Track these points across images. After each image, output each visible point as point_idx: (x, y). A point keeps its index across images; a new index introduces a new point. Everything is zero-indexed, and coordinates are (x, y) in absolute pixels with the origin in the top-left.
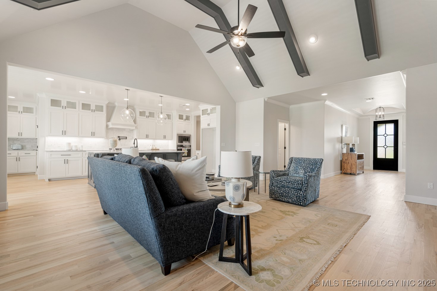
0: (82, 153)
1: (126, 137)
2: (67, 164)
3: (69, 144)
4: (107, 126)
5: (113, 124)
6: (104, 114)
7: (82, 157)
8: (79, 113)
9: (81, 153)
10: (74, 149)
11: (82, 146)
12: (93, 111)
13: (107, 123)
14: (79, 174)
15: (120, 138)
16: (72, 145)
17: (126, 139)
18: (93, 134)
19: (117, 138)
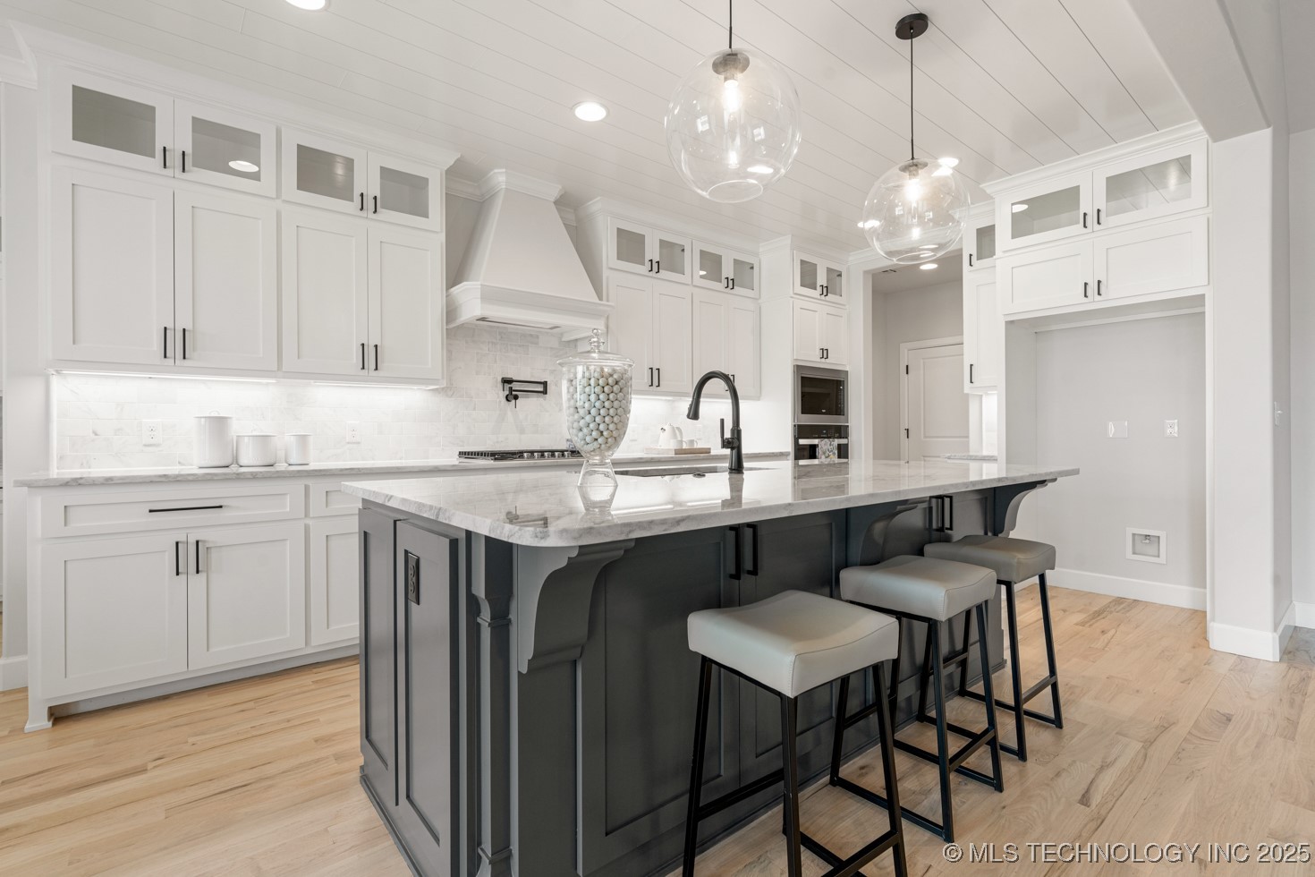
0: (307, 488)
1: (545, 384)
2: (194, 578)
3: (219, 424)
4: (451, 312)
5: (488, 296)
6: (432, 230)
7: (307, 515)
8: (279, 214)
9: (297, 487)
10: (250, 457)
11: (303, 439)
12: (370, 204)
13: (447, 289)
14: (285, 642)
15: (515, 386)
16: (237, 428)
17: (545, 392)
18: (371, 360)
19: (500, 385)
